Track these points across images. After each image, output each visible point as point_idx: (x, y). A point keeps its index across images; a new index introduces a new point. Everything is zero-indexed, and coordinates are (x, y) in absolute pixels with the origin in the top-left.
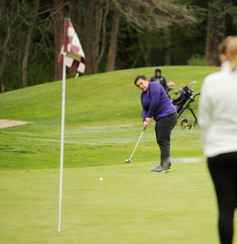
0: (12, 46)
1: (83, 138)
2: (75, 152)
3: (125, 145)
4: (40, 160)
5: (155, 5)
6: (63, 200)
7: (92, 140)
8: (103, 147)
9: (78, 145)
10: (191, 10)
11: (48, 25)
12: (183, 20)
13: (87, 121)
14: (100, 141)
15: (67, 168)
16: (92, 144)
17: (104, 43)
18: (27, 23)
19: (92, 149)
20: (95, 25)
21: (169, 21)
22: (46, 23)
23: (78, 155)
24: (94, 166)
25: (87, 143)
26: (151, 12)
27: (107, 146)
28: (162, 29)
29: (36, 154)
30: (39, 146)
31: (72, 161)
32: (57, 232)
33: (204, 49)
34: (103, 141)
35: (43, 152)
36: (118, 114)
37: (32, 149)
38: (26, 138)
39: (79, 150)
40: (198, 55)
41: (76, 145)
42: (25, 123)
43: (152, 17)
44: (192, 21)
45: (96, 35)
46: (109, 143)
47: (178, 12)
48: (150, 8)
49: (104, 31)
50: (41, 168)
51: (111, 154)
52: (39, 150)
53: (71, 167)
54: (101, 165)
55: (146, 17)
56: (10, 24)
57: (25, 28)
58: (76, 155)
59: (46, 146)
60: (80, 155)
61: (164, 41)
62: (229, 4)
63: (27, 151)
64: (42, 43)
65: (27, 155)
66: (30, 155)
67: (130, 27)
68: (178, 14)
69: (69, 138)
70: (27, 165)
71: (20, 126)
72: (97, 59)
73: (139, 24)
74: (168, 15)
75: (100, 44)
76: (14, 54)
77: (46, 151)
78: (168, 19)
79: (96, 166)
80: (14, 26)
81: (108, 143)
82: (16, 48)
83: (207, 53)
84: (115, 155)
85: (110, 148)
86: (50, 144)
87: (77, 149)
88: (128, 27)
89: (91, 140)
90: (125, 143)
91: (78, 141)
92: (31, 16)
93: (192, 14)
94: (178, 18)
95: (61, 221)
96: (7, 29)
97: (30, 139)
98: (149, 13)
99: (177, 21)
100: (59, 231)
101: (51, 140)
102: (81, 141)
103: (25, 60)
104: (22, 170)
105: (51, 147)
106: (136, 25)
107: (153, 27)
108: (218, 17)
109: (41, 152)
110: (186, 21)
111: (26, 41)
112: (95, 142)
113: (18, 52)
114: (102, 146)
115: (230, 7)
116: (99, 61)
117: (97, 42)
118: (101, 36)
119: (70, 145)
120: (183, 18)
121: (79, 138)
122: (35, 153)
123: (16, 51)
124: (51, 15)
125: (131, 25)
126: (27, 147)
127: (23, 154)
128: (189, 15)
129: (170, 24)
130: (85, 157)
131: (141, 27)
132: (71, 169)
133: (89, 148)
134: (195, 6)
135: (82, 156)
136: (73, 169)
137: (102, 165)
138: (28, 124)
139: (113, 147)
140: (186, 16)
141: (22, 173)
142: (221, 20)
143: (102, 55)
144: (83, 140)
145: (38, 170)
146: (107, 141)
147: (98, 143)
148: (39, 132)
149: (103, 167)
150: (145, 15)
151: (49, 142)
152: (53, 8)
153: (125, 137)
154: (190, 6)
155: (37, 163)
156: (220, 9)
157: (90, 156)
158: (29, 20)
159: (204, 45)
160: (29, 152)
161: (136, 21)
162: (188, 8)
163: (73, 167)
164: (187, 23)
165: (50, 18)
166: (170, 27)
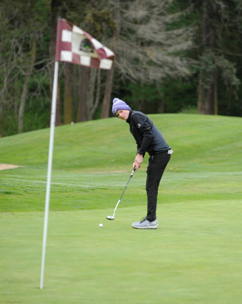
0: (9, 95)
1: (75, 181)
2: (66, 194)
3: (121, 188)
4: (26, 202)
5: (148, 57)
6: (47, 248)
7: (85, 182)
8: (97, 190)
9: (69, 187)
10: (185, 62)
11: (44, 74)
12: (176, 72)
13: (81, 167)
14: (94, 184)
15: (56, 211)
16: (85, 186)
17: (98, 94)
18: (23, 73)
19: (85, 191)
20: (89, 77)
21: (161, 73)
22: (42, 73)
23: (68, 197)
24: (86, 209)
25: (79, 185)
26: (144, 63)
27: (102, 189)
28: (155, 81)
29: (22, 196)
30: (26, 187)
31: (62, 203)
32: (39, 288)
33: (197, 101)
34: (97, 184)
35: (30, 193)
36: (112, 160)
37: (18, 190)
38: (12, 179)
39: (71, 192)
40: (189, 106)
41: (67, 187)
42: (17, 166)
43: (145, 69)
44: (185, 73)
45: (90, 86)
46: (104, 186)
47: (172, 64)
48: (144, 59)
49: (99, 82)
50: (27, 211)
51: (106, 196)
52: (26, 191)
53: (60, 210)
54: (94, 208)
55: (139, 69)
56: (7, 73)
57: (21, 77)
58: (67, 197)
59: (34, 187)
60: (71, 197)
61: (157, 93)
62: (220, 58)
63: (12, 192)
64: (38, 92)
65: (11, 197)
66: (15, 196)
67: (125, 77)
68: (172, 66)
69: (60, 180)
70: (11, 207)
71: (11, 170)
72: (91, 109)
73: (133, 75)
74: (161, 66)
75: (95, 94)
76: (10, 103)
77: (33, 192)
78: (162, 70)
79: (88, 209)
80: (11, 75)
81: (102, 186)
82: (12, 97)
83: (200, 104)
84: (110, 198)
85: (104, 190)
86: (38, 185)
87: (68, 190)
88: (122, 78)
89: (83, 182)
90: (121, 185)
91: (70, 183)
92: (27, 66)
93: (186, 66)
94: (172, 69)
95: (45, 273)
96: (4, 79)
97: (17, 180)
98: (143, 64)
99: (170, 73)
100: (41, 286)
101: (40, 182)
102: (73, 183)
103: (21, 109)
104: (5, 213)
105: (39, 188)
106: (130, 76)
107: (146, 78)
108: (208, 70)
109: (28, 193)
110: (179, 72)
111: (22, 90)
112: (88, 184)
113: (14, 101)
114: (96, 188)
115: (221, 60)
116: (93, 111)
117: (91, 92)
118: (96, 87)
119: (60, 186)
120: (176, 69)
121: (72, 180)
122: (21, 194)
123: (11, 100)
124: (47, 65)
125: (125, 75)
126: (12, 188)
127: (8, 195)
128: (181, 66)
129: (164, 75)
130: (77, 199)
131: (135, 78)
132: (60, 212)
133: (81, 190)
134: (188, 58)
135: (74, 198)
136: (63, 212)
137: (96, 208)
138: (19, 168)
139: (108, 189)
140: (179, 68)
141: (4, 216)
142: (210, 73)
143: (96, 106)
144: (75, 182)
145: (23, 213)
146: (101, 184)
147: (91, 185)
148: (29, 175)
149: (97, 210)
150: (138, 66)
151: (38, 184)
152: (49, 58)
153: (121, 180)
154: (184, 59)
155: (22, 205)
156: (211, 62)
157: (82, 199)
158: (25, 70)
159: (197, 97)
160: (14, 193)
161: (131, 72)
162: (181, 60)
163: (63, 210)
164: (179, 75)
165: (46, 68)
166: (163, 79)
